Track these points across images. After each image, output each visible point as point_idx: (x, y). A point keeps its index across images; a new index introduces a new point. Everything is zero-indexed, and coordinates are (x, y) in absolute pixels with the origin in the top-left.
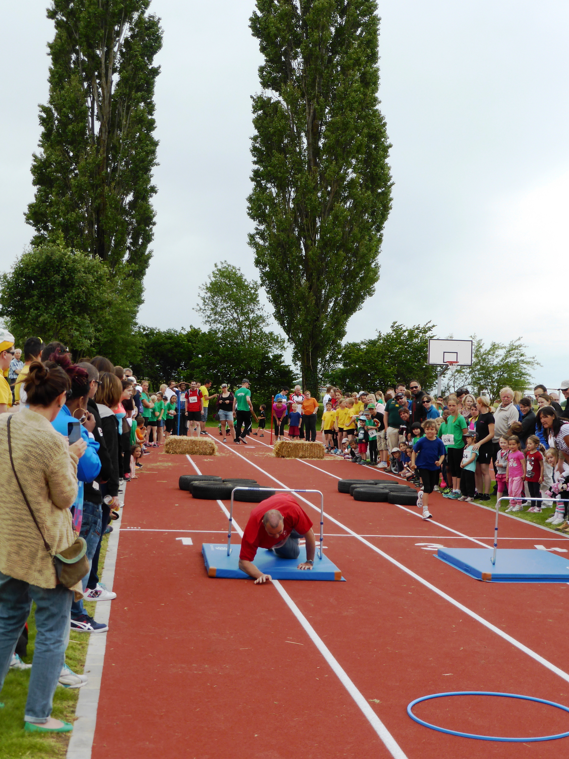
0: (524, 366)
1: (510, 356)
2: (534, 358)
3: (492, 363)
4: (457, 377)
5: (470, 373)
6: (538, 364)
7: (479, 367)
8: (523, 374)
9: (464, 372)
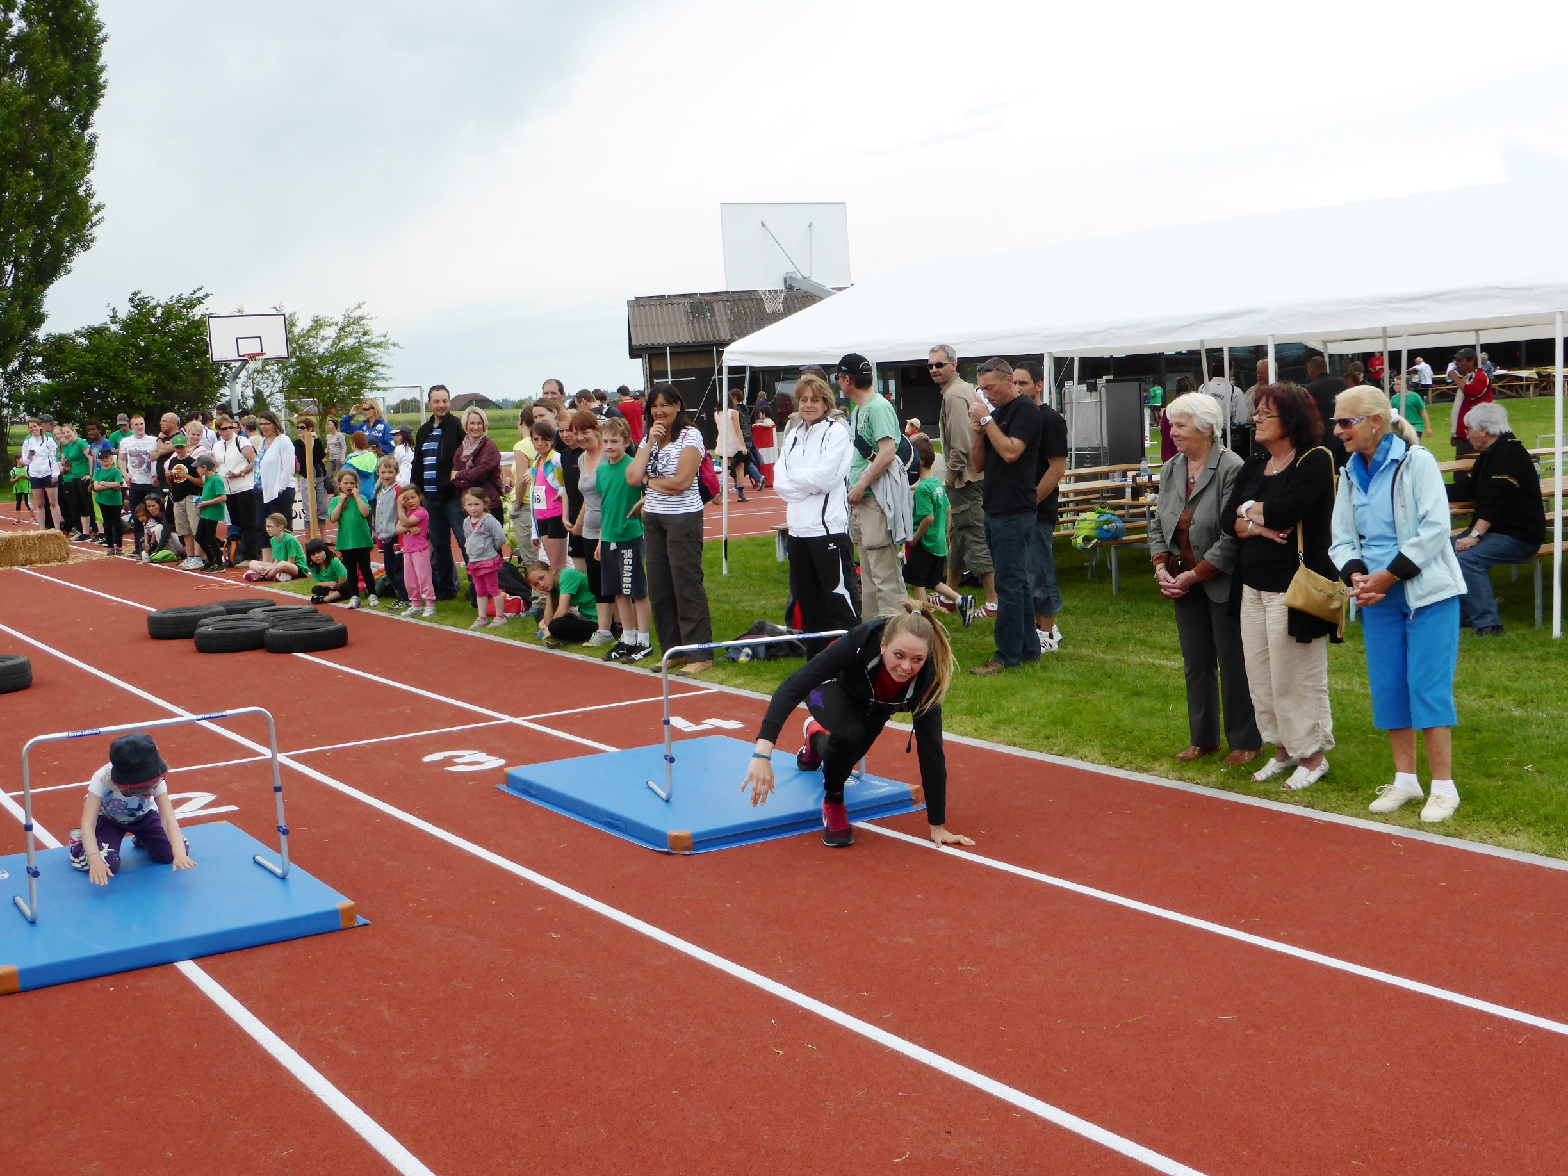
0: (372, 350)
1: (346, 336)
2: (385, 336)
3: (316, 350)
4: (257, 380)
5: (278, 372)
6: (394, 345)
7: (294, 360)
8: (372, 366)
9: (268, 371)
